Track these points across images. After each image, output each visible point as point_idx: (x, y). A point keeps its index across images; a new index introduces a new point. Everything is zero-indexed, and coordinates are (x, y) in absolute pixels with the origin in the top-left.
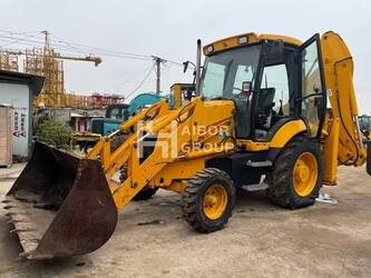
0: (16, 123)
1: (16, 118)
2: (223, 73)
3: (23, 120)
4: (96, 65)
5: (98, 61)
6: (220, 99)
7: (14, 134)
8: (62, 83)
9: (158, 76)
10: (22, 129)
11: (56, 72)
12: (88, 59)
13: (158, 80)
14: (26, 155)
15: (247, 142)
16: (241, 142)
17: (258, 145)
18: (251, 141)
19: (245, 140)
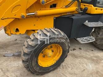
15: (89, 6)
16: (85, 5)
17: (96, 9)
18: (92, 5)
19: (88, 5)
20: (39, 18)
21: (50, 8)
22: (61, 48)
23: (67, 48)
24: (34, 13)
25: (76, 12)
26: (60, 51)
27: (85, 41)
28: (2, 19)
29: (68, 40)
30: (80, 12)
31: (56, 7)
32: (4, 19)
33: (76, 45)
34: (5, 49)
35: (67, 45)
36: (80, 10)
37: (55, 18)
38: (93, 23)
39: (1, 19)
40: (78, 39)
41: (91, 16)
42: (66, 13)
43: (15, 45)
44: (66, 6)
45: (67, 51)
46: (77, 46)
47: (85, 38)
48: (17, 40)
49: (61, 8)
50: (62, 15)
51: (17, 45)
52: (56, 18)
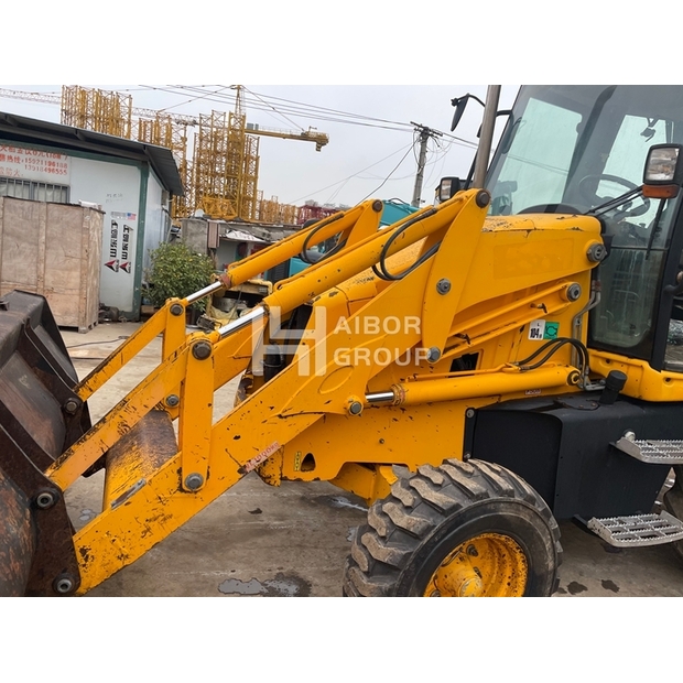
0: (114, 244)
1: (114, 235)
2: (574, 136)
3: (126, 238)
4: (318, 149)
5: (321, 141)
6: (550, 209)
7: (110, 265)
8: (255, 179)
9: (421, 165)
10: (125, 257)
11: (247, 159)
12: (305, 137)
13: (420, 176)
14: (128, 309)
15: (629, 365)
16: (608, 361)
17: (668, 380)
18: (646, 364)
19: (624, 359)
20: (403, 410)
21: (451, 371)
22: (519, 556)
23: (551, 565)
24: (391, 394)
25: (572, 389)
26: (515, 575)
27: (634, 537)
28: (284, 415)
29: (553, 519)
30: (590, 387)
31: (474, 368)
32: (286, 417)
33: (586, 566)
34: (218, 555)
35: (548, 545)
36: (587, 378)
37: (472, 413)
38: (664, 443)
39: (280, 416)
40: (596, 523)
41: (644, 411)
42: (523, 391)
43: (260, 540)
44: (521, 363)
45: (550, 577)
46: (592, 568)
47: (630, 521)
48: (258, 511)
49: (501, 371)
50: (503, 400)
51: (266, 538)
52: (477, 411)
